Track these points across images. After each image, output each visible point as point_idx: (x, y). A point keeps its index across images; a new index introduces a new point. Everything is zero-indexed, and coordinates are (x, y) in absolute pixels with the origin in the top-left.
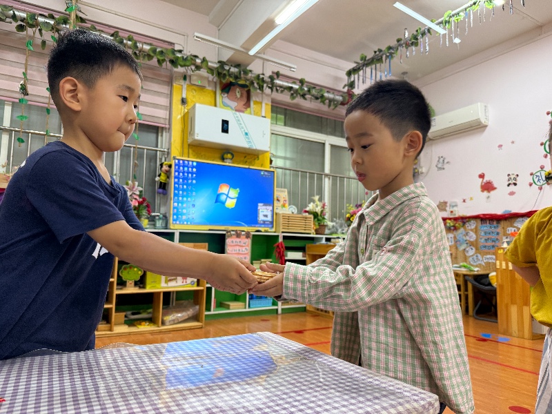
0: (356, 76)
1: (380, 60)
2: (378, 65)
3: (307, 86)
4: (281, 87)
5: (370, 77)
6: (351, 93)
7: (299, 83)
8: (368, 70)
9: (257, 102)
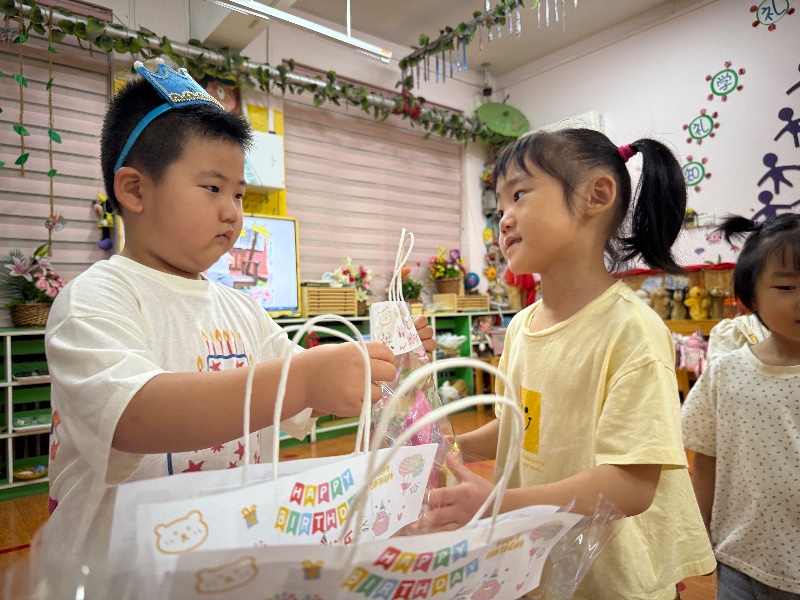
0: (415, 68)
1: (449, 45)
2: (447, 52)
3: (339, 83)
4: (298, 84)
5: (435, 70)
6: (408, 95)
7: (326, 79)
8: (432, 59)
9: (258, 108)
